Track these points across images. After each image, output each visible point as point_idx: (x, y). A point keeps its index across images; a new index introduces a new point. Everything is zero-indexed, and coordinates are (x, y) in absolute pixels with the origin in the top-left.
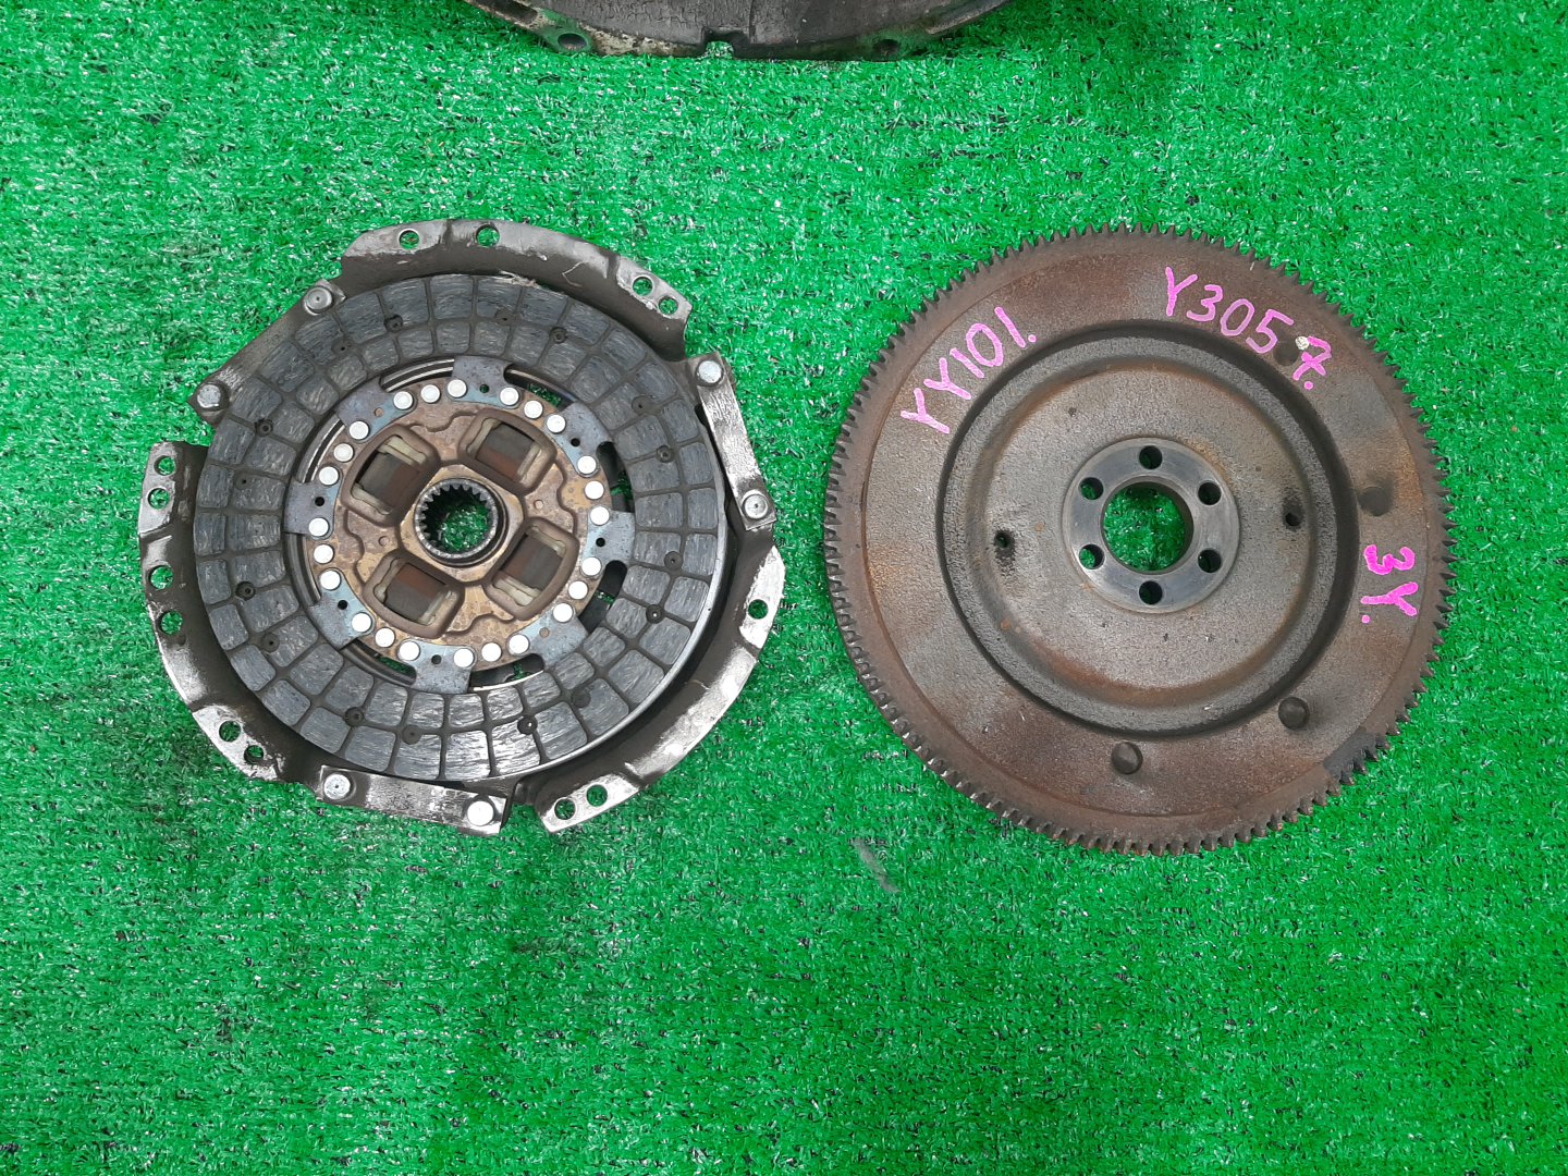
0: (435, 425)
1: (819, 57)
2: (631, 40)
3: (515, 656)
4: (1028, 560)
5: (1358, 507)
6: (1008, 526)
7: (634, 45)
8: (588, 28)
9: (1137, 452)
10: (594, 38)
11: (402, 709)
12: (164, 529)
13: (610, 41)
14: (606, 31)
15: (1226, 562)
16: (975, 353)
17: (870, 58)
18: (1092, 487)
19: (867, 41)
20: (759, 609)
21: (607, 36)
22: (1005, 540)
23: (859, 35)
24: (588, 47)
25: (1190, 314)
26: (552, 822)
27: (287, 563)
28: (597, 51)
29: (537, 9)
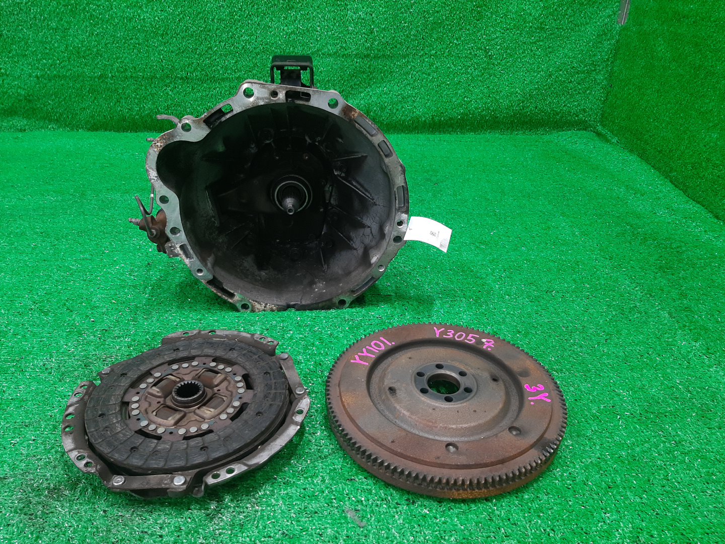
0: (184, 373)
1: (322, 308)
2: (264, 305)
3: (204, 430)
4: (400, 394)
5: (519, 377)
6: (391, 385)
7: (265, 307)
8: (250, 301)
9: (435, 365)
10: (252, 305)
11: (154, 446)
12: (77, 402)
13: (257, 306)
14: (256, 302)
15: (475, 390)
16: (375, 347)
17: (338, 308)
18: (420, 374)
19: (336, 300)
20: (301, 412)
21: (256, 303)
22: (392, 390)
23: (333, 298)
24: (250, 309)
25: (444, 336)
26: (210, 481)
27: (121, 417)
28: (253, 311)
29: (235, 293)
